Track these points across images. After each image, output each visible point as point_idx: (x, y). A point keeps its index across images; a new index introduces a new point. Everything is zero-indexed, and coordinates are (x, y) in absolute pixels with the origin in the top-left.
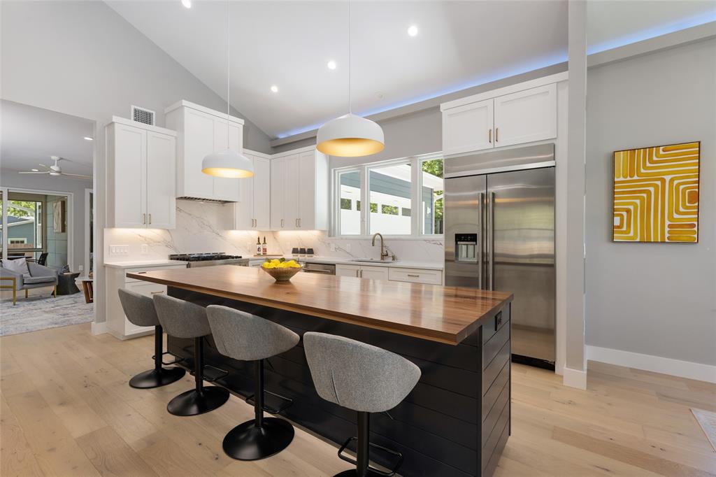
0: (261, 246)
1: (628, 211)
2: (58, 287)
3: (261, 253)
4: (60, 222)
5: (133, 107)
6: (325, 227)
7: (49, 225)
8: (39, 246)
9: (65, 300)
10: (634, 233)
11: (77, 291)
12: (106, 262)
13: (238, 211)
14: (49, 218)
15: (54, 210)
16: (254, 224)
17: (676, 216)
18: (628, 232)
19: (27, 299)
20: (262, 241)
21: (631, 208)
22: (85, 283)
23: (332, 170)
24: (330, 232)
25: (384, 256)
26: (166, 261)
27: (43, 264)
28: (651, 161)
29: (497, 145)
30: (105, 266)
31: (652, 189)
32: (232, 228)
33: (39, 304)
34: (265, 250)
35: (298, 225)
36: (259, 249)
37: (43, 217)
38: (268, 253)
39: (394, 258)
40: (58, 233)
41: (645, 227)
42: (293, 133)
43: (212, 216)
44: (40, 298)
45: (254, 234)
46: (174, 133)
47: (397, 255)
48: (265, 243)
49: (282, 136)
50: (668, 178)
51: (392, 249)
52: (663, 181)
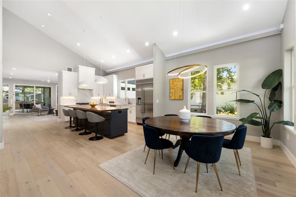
0: (101, 101)
1: (172, 92)
2: (49, 112)
3: (101, 103)
4: (49, 94)
5: (67, 67)
6: (117, 96)
7: (46, 95)
8: (43, 101)
9: (50, 116)
10: (173, 98)
11: (54, 113)
12: (61, 105)
13: (94, 92)
14: (46, 93)
15: (47, 91)
16: (99, 95)
17: (179, 94)
18: (172, 97)
19: (41, 115)
20: (101, 100)
21: (173, 92)
22: (56, 111)
23: (119, 81)
24: (118, 97)
25: (129, 103)
26: (75, 104)
27: (45, 106)
28: (176, 82)
29: (145, 78)
30: (60, 105)
31: (176, 88)
32: (93, 96)
33: (44, 116)
34: (102, 102)
35: (110, 95)
36: (100, 102)
37: (44, 92)
38: (103, 103)
39: (131, 104)
40: (48, 97)
41: (175, 97)
42: (110, 70)
43: (88, 93)
44: (44, 115)
45: (99, 98)
46: (77, 73)
47: (132, 103)
48: (102, 100)
49: (107, 71)
50: (178, 85)
51: (131, 102)
52: (177, 86)
